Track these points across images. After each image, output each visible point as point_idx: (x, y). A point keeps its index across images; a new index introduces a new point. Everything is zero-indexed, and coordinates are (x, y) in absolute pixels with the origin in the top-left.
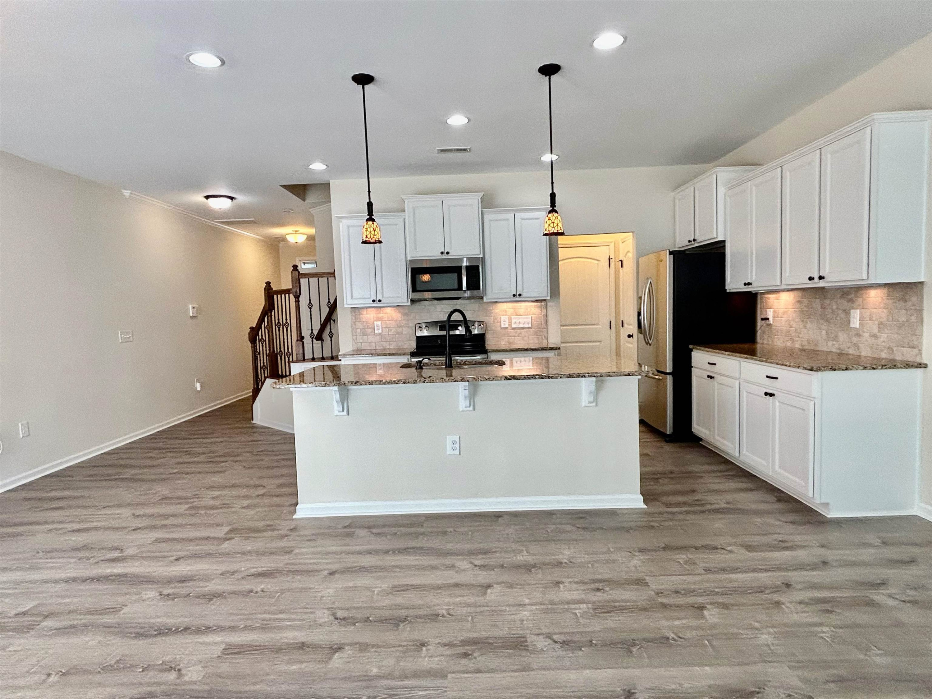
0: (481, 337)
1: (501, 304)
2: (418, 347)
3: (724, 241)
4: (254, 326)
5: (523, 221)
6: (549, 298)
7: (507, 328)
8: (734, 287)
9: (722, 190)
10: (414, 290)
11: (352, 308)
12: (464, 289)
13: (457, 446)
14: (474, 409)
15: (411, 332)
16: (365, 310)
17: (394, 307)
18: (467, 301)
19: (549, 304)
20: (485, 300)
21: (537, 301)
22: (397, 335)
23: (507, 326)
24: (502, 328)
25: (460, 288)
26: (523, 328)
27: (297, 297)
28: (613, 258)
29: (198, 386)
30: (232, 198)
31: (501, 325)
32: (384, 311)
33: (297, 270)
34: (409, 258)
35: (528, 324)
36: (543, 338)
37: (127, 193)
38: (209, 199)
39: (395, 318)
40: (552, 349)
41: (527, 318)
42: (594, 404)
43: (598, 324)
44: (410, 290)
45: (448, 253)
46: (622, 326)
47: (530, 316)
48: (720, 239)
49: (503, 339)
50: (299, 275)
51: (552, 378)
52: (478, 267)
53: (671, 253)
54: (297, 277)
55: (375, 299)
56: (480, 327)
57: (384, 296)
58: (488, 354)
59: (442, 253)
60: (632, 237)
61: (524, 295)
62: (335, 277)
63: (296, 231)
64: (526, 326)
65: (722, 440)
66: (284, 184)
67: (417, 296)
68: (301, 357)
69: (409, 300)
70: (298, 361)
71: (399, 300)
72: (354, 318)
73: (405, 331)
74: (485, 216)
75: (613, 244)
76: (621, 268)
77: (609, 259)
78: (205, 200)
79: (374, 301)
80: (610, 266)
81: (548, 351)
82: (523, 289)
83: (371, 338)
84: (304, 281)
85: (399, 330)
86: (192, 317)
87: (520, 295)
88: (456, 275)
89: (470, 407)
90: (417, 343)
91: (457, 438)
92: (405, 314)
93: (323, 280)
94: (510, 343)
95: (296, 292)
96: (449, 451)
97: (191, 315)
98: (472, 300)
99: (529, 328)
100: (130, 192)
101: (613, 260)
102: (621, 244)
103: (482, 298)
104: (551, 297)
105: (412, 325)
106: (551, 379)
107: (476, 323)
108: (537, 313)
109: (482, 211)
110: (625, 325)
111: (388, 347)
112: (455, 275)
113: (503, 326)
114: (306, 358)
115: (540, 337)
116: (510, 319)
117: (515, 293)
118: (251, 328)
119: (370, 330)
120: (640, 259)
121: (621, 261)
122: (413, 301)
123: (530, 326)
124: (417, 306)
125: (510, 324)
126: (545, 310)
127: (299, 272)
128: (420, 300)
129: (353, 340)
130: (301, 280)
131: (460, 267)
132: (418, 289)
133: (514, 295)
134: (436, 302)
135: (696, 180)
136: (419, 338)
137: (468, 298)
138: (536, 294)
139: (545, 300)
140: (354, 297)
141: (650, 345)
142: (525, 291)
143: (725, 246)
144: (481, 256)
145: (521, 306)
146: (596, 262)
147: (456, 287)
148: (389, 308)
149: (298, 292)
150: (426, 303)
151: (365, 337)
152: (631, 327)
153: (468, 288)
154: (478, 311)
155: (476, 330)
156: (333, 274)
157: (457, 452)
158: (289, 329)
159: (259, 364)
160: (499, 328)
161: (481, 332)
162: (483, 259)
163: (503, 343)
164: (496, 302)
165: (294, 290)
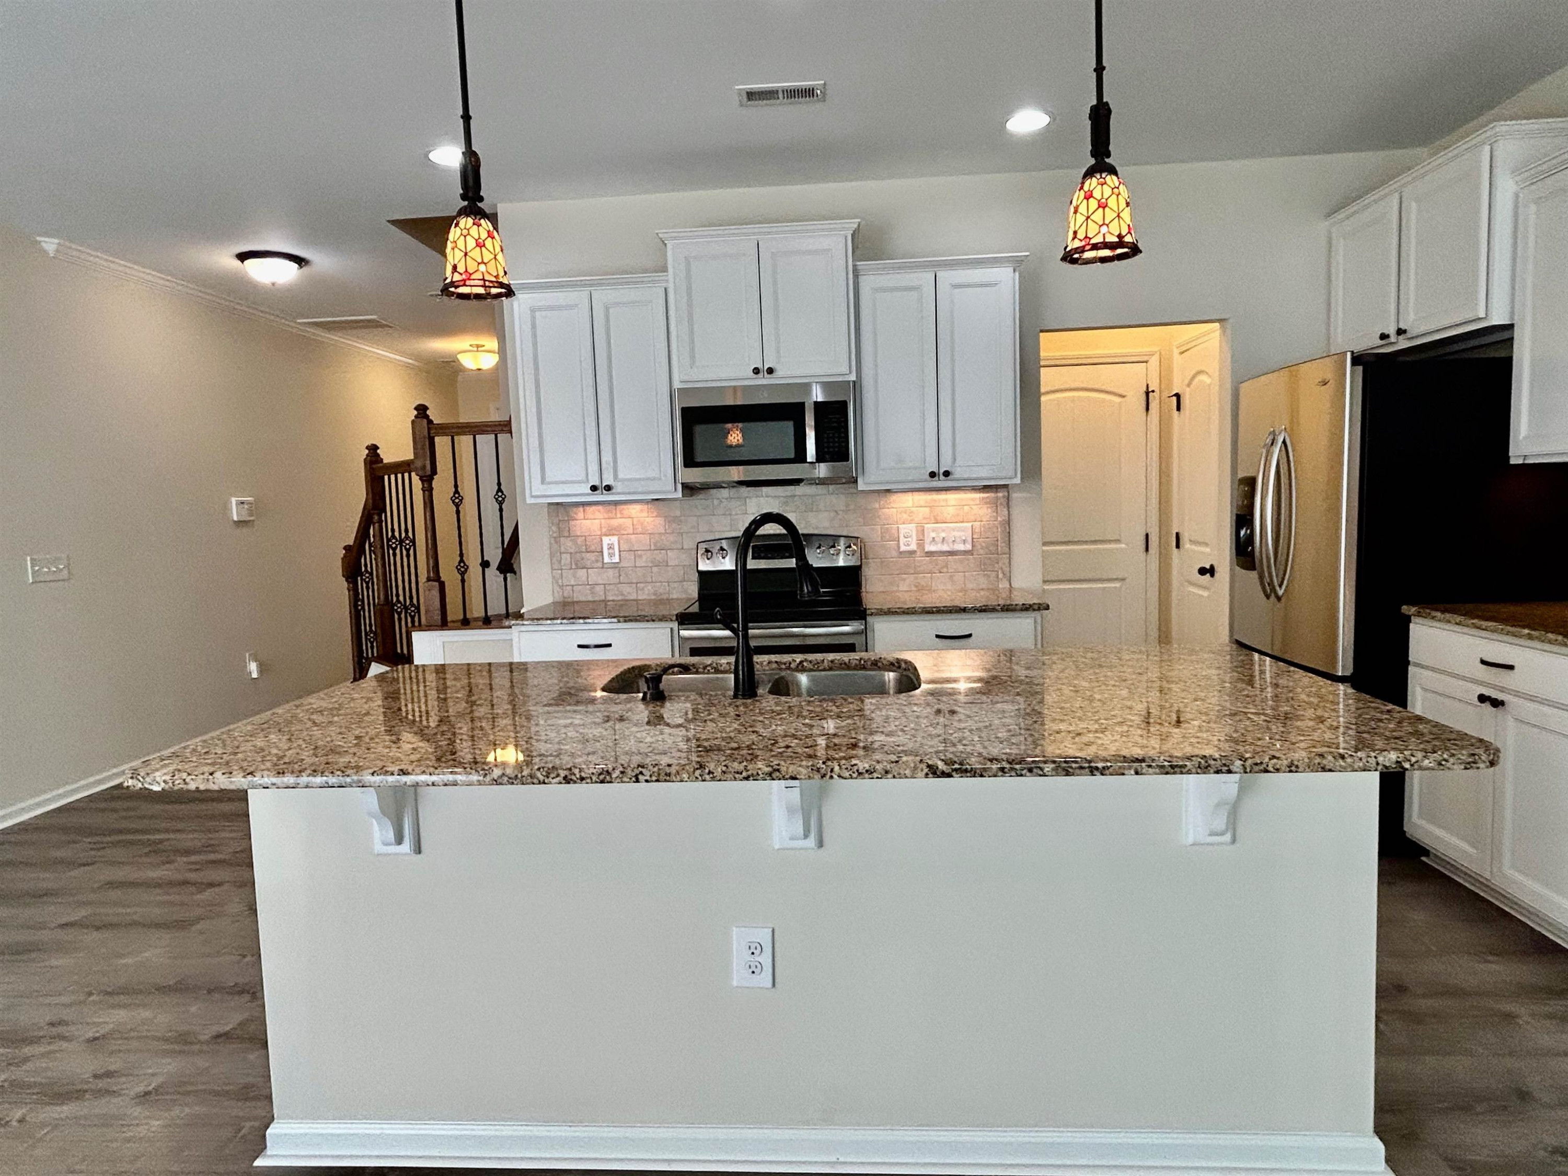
0: (852, 576)
1: (900, 495)
2: (703, 598)
3: (1511, 327)
4: (351, 543)
5: (957, 290)
6: (1017, 480)
7: (912, 553)
8: (1536, 450)
9: (1507, 188)
10: (690, 461)
11: (549, 504)
12: (809, 460)
13: (766, 958)
14: (820, 844)
15: (686, 560)
16: (581, 509)
17: (647, 502)
18: (820, 489)
19: (1015, 495)
20: (861, 486)
21: (986, 488)
22: (655, 569)
23: (913, 547)
24: (901, 553)
25: (800, 456)
26: (952, 553)
27: (428, 480)
28: (1157, 390)
29: (253, 667)
30: (300, 261)
31: (899, 547)
32: (626, 512)
33: (427, 417)
34: (677, 385)
35: (964, 542)
36: (1001, 576)
37: (50, 245)
38: (246, 262)
39: (650, 529)
40: (1027, 608)
41: (960, 530)
42: (1228, 837)
43: (1118, 541)
44: (680, 460)
45: (770, 371)
46: (1178, 546)
47: (970, 525)
48: (1497, 320)
49: (904, 580)
50: (429, 429)
51: (1103, 772)
52: (843, 405)
53: (1357, 360)
54: (426, 433)
55: (597, 483)
56: (849, 551)
57: (621, 476)
58: (869, 619)
59: (756, 371)
60: (1218, 333)
61: (958, 473)
62: (511, 433)
63: (478, 346)
64: (960, 547)
65: (1519, 877)
66: (398, 218)
67: (695, 475)
68: (437, 618)
69: (680, 487)
70: (430, 627)
71: (655, 486)
72: (554, 528)
73: (673, 557)
74: (862, 279)
75: (1157, 356)
76: (1175, 413)
77: (1147, 393)
78: (239, 262)
79: (594, 488)
80: (1147, 409)
81: (1018, 614)
82: (954, 460)
83: (594, 576)
84: (442, 443)
85: (660, 556)
86: (239, 523)
87: (947, 474)
88: (790, 424)
89: (806, 836)
90: (701, 589)
91: (764, 937)
92: (670, 520)
93: (485, 442)
94: (920, 589)
95: (424, 467)
96: (739, 977)
97: (235, 518)
98: (831, 487)
99: (965, 552)
100: (56, 241)
101: (1156, 394)
102: (1177, 360)
103: (855, 481)
104: (1022, 479)
105: (689, 544)
106: (1099, 778)
107: (842, 541)
108: (987, 518)
109: (854, 266)
110: (1186, 545)
111: (633, 597)
112: (789, 426)
113: (903, 548)
114: (449, 619)
115: (994, 574)
116: (921, 532)
117: (936, 470)
118: (345, 548)
119: (591, 557)
120: (1244, 388)
121: (1178, 396)
122: (690, 489)
123: (969, 547)
124: (698, 501)
125: (921, 543)
126: (1005, 510)
127: (430, 422)
128: (705, 488)
129: (554, 577)
130: (437, 439)
131: (801, 406)
132: (699, 459)
133: (933, 475)
134: (744, 490)
135: (1405, 178)
136: (705, 577)
137: (822, 482)
138: (984, 474)
139: (1005, 486)
140: (547, 480)
141: (1279, 599)
142: (958, 462)
143: (1511, 340)
144: (853, 377)
145: (946, 500)
146: (1117, 400)
147: (792, 455)
148: (638, 507)
149: (428, 467)
150: (725, 493)
151: (582, 573)
152: (1208, 550)
153: (820, 458)
154: (846, 511)
155: (841, 556)
156: (505, 427)
157: (765, 979)
158: (412, 552)
159: (363, 628)
160: (894, 553)
161: (852, 562)
162: (857, 386)
163: (903, 587)
164: (888, 491)
165: (419, 464)
